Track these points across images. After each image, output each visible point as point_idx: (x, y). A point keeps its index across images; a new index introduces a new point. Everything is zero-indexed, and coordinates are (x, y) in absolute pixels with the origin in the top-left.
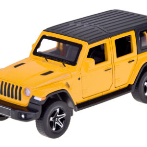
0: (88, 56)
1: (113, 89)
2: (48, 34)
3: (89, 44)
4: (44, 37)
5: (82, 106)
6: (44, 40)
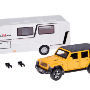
1: (79, 68)
4: (59, 49)
5: (67, 72)
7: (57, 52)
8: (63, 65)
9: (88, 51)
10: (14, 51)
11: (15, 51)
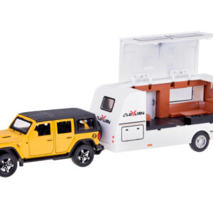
0: (35, 130)
1: (54, 154)
2: (21, 116)
3: (37, 122)
4: (18, 118)
6: (18, 120)
7: (14, 122)
8: (18, 146)
9: (72, 120)
10: (149, 145)
11: (151, 145)
